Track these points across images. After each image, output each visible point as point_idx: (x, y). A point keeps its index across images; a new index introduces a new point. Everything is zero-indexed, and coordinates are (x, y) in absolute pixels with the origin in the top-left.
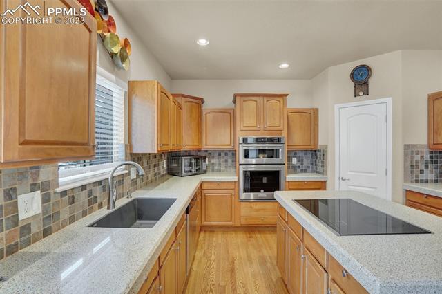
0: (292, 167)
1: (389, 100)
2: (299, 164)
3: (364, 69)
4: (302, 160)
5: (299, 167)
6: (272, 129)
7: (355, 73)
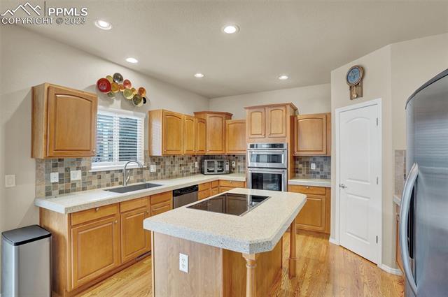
0: (311, 173)
1: (379, 101)
2: (319, 170)
3: (356, 70)
4: (322, 166)
5: (318, 173)
6: (275, 136)
7: (350, 75)
